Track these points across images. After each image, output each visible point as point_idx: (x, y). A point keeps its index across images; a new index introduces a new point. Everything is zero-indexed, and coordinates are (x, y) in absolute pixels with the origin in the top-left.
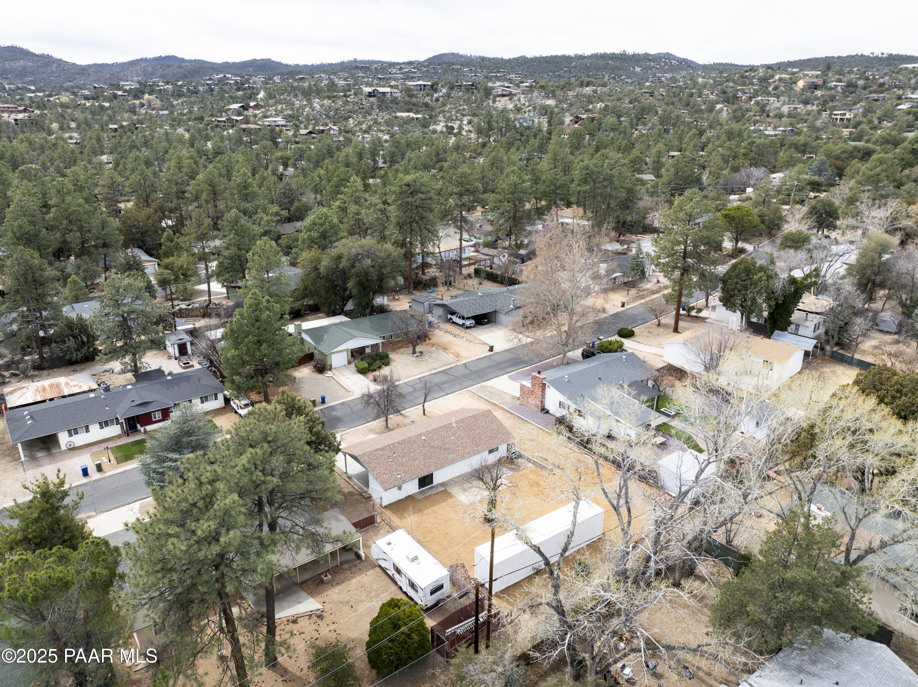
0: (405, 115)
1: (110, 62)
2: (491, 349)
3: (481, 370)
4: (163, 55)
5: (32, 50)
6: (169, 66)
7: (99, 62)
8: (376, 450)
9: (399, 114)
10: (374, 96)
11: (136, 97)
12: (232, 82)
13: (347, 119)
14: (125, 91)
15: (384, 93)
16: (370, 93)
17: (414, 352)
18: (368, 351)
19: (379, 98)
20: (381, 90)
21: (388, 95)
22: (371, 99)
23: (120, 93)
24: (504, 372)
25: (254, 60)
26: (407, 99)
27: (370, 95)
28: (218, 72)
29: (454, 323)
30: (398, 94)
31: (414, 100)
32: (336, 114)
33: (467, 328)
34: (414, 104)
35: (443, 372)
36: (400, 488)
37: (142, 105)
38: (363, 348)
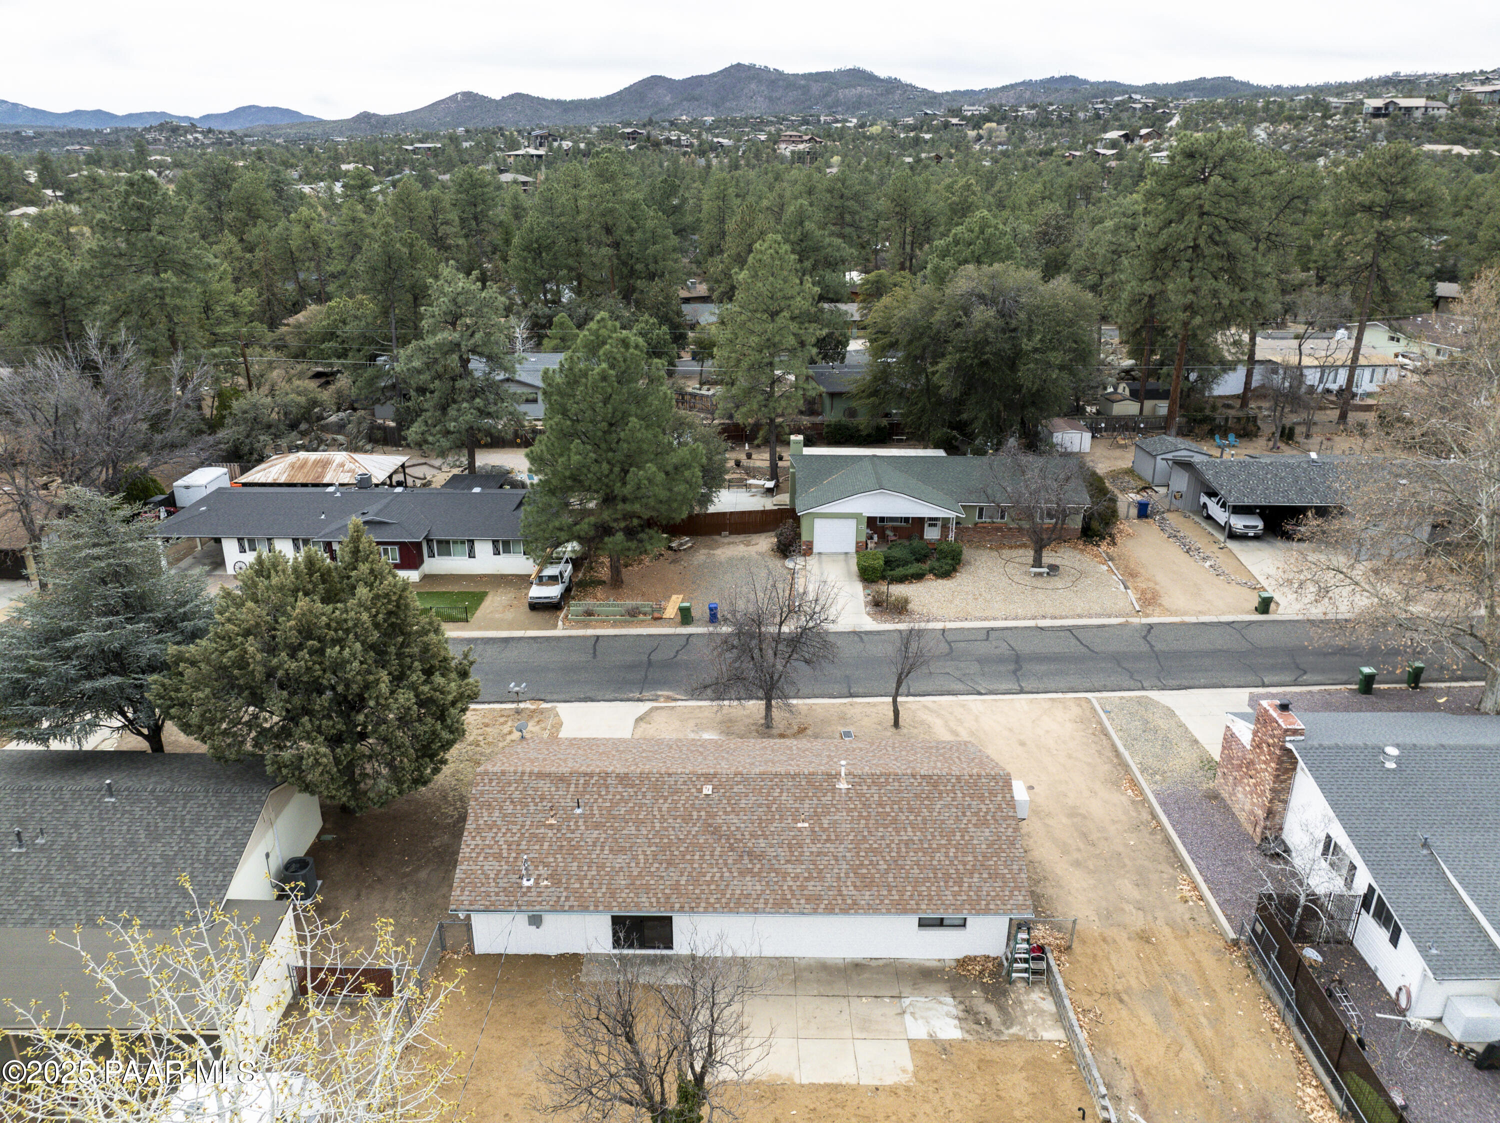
0: (1440, 148)
1: (977, 88)
2: (1265, 605)
3: (1181, 656)
4: (1057, 76)
5: (876, 73)
6: (1057, 90)
7: (962, 88)
8: (541, 775)
9: (1427, 147)
10: (1385, 115)
11: (977, 126)
12: (1138, 106)
13: (1313, 157)
14: (963, 118)
15: (1408, 110)
16: (1378, 109)
17: (1038, 563)
18: (932, 534)
19: (1394, 119)
20: (1404, 102)
21: (1418, 114)
22: (1376, 121)
23: (955, 121)
24: (1251, 678)
25: (1202, 80)
26: (1461, 120)
27: (1377, 113)
28: (1124, 92)
29: (1209, 518)
30: (1443, 112)
31: (1477, 122)
32: (1295, 148)
33: (1233, 536)
34: (1472, 131)
35: (1069, 629)
36: (536, 921)
37: (979, 138)
38: (919, 523)
